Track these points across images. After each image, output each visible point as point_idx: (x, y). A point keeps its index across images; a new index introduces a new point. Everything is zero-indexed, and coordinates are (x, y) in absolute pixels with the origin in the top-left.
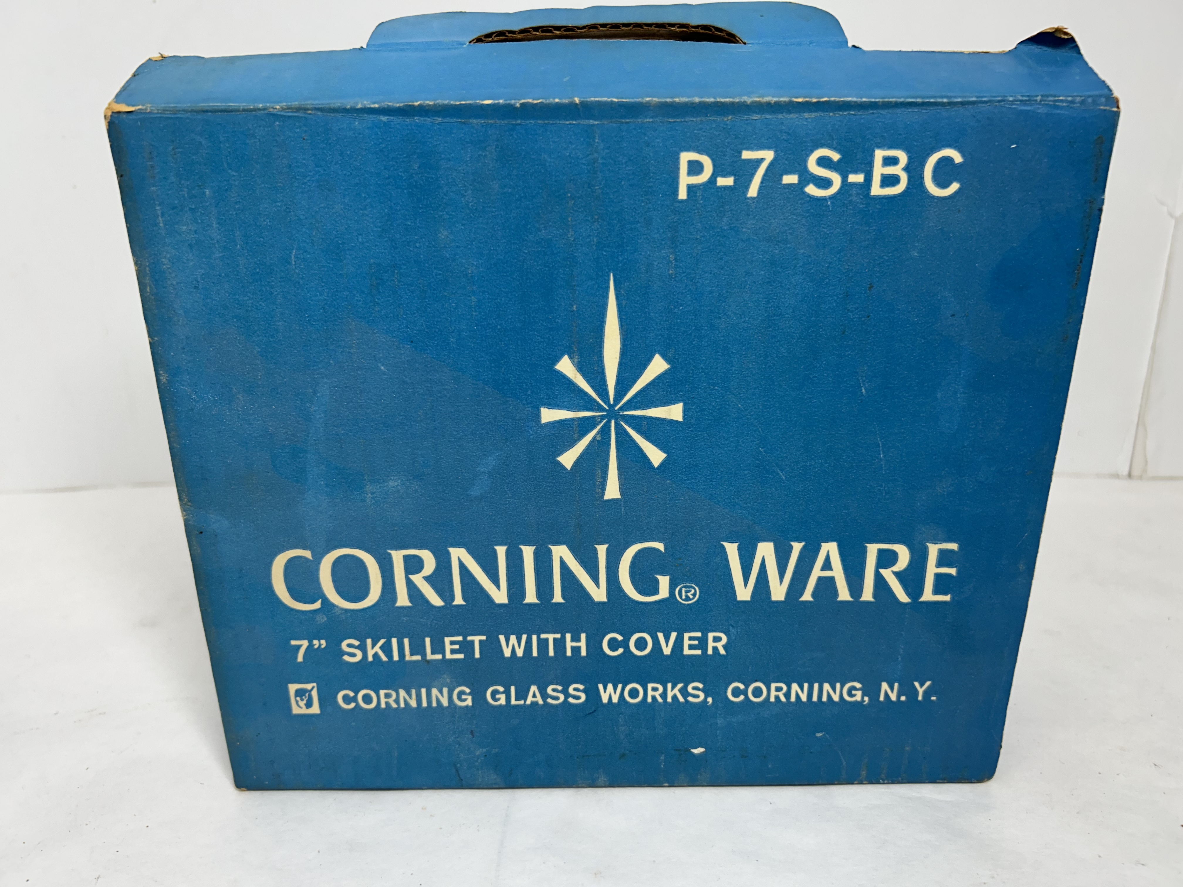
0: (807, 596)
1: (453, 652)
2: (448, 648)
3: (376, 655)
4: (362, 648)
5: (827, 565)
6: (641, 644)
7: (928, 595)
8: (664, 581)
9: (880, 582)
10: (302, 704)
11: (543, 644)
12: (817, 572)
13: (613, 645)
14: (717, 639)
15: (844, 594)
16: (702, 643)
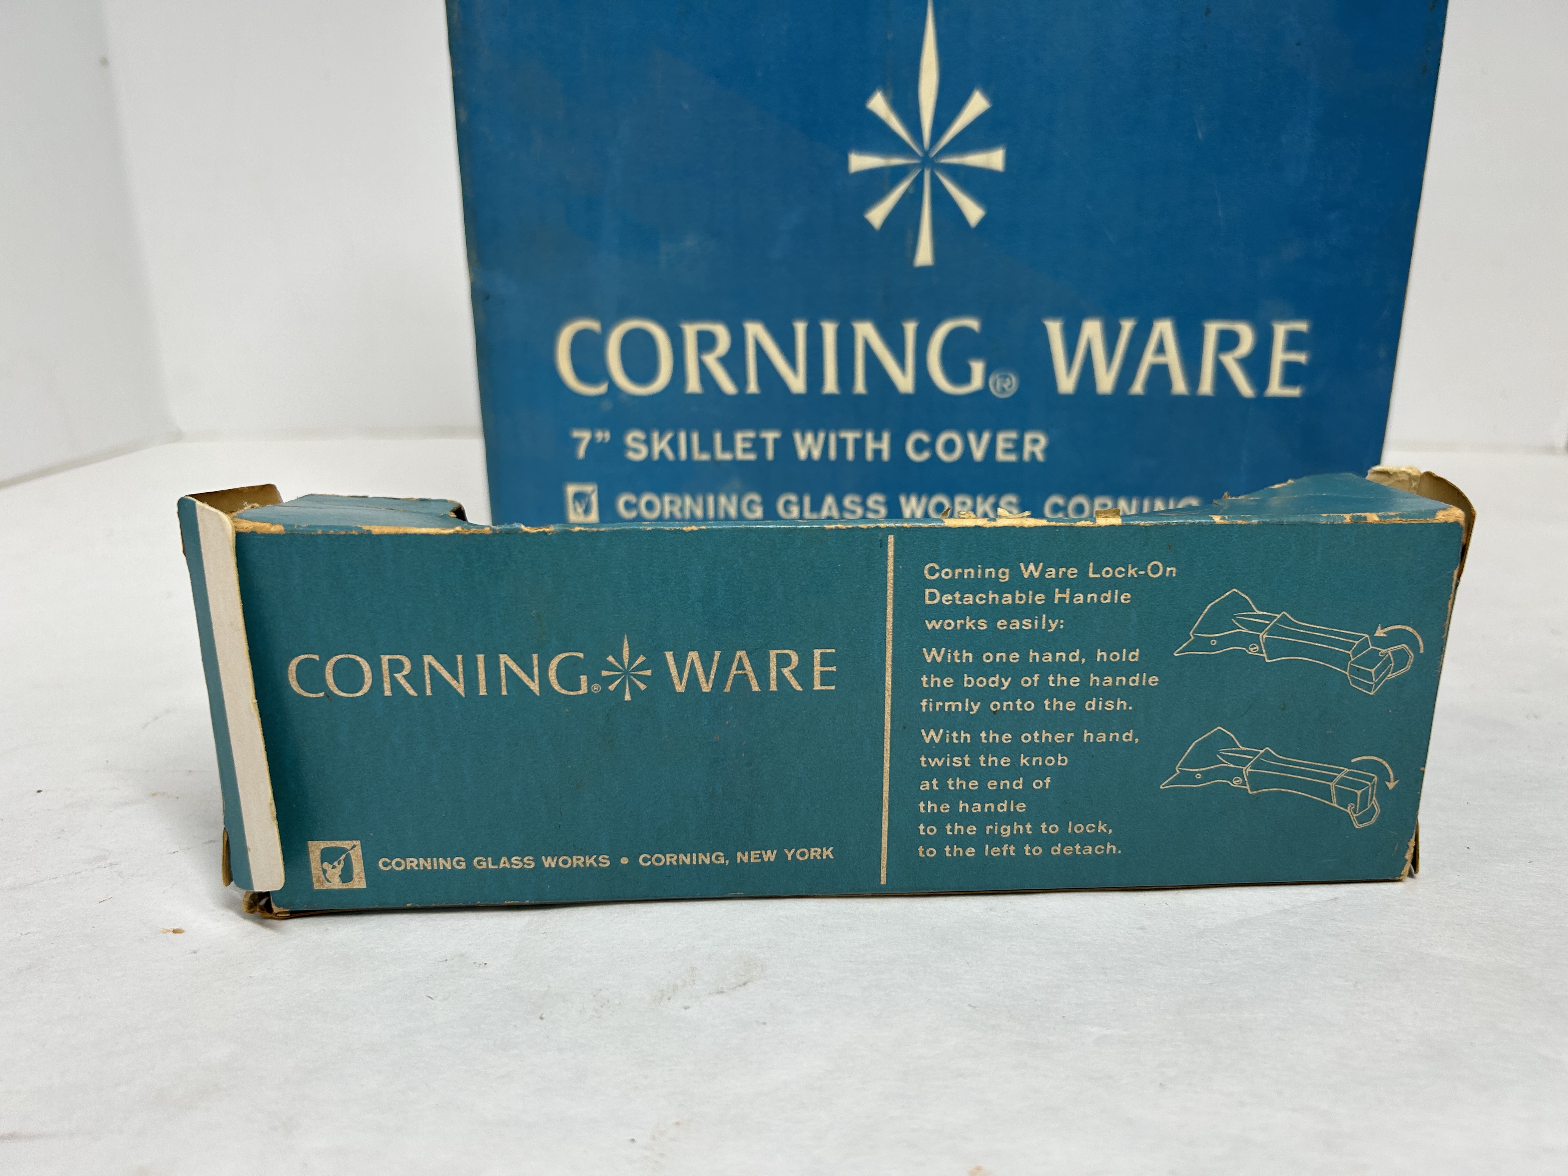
0: (1138, 388)
1: (745, 450)
2: (739, 445)
3: (662, 453)
4: (648, 442)
5: (1161, 349)
6: (950, 446)
7: (1275, 388)
8: (978, 368)
9: (1221, 372)
10: (580, 510)
11: (842, 444)
12: (1149, 358)
13: (920, 446)
14: (1035, 441)
15: (1180, 386)
16: (1018, 446)
